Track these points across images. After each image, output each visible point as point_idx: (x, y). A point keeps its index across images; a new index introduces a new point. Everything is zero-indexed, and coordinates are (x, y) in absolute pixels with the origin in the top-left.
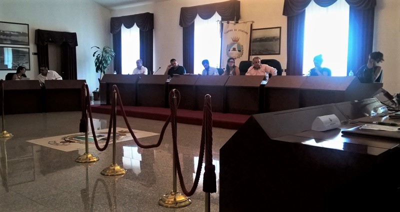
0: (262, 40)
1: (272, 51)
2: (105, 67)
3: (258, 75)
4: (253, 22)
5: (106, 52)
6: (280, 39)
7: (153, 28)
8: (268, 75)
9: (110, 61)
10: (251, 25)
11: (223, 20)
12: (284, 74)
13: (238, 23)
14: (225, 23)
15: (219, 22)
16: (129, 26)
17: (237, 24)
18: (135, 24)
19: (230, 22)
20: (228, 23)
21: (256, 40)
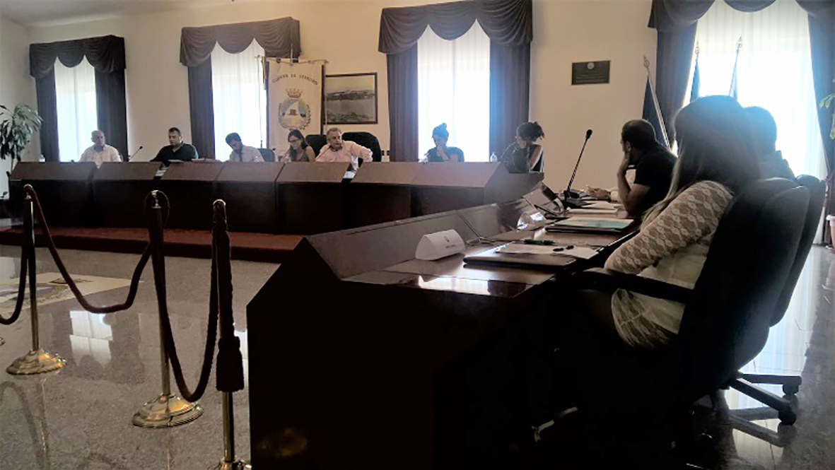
0: (343, 96)
1: (364, 117)
2: (22, 148)
3: (337, 161)
4: (326, 62)
5: (21, 116)
6: (376, 94)
7: (125, 67)
8: (357, 162)
9: (32, 135)
10: (323, 67)
11: (268, 55)
12: (386, 158)
13: (297, 61)
14: (272, 61)
15: (260, 59)
16: (72, 62)
17: (296, 64)
18: (85, 57)
19: (282, 60)
20: (278, 62)
21: (333, 97)
